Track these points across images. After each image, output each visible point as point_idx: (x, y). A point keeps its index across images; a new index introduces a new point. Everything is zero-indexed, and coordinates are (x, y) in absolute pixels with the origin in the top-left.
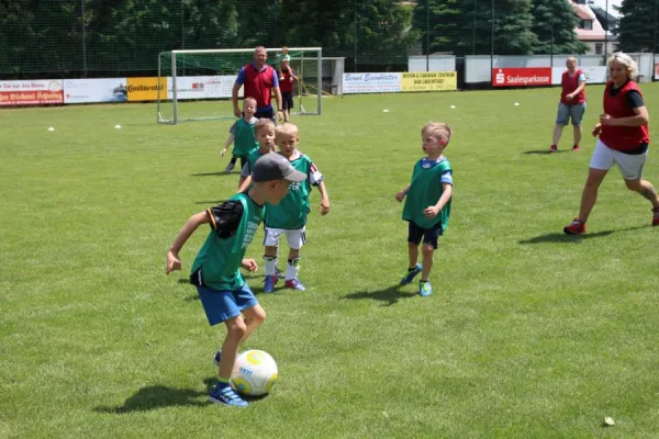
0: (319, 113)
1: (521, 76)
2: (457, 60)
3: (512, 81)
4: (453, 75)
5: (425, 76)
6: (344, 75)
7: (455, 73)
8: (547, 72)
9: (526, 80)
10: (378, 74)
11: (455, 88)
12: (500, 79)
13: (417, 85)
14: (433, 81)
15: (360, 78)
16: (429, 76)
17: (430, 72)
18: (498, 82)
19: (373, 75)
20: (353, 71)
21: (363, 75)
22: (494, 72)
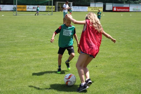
0: (52, 15)
1: (121, 9)
2: (103, 4)
3: (118, 10)
4: (102, 8)
5: (94, 8)
6: (72, 7)
7: (103, 7)
8: (128, 8)
9: (122, 10)
10: (82, 7)
11: (102, 11)
12: (115, 9)
13: (92, 10)
14: (96, 9)
15: (77, 8)
16: (95, 8)
17: (96, 7)
18: (114, 10)
19: (80, 7)
20: (75, 6)
21: (78, 7)
22: (113, 8)
